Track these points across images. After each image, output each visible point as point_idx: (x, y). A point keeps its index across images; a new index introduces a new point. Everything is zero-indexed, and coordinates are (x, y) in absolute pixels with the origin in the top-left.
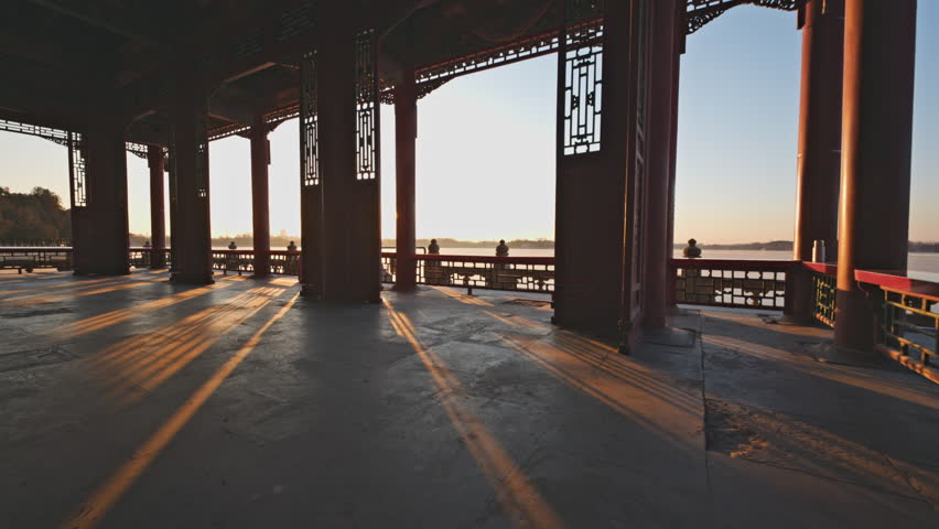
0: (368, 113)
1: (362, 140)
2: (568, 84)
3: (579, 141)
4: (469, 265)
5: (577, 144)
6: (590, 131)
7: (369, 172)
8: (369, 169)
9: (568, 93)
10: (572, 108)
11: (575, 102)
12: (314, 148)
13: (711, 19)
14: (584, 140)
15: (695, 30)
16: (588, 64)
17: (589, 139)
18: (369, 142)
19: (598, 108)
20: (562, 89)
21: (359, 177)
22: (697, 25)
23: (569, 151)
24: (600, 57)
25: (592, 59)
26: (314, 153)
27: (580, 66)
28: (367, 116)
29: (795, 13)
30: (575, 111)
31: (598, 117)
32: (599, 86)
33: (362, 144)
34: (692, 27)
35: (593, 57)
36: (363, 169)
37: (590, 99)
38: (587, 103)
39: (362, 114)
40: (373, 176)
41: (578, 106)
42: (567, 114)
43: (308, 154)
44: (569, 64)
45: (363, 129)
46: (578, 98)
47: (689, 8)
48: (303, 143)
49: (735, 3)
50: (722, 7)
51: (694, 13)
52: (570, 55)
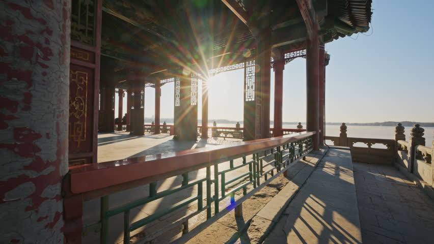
0: (195, 86)
1: (192, 94)
2: (247, 83)
4: (228, 130)
5: (249, 98)
6: (252, 95)
8: (195, 102)
9: (247, 85)
11: (248, 88)
12: (179, 95)
13: (291, 61)
17: (252, 97)
18: (195, 94)
19: (254, 89)
20: (245, 84)
21: (191, 104)
23: (247, 100)
24: (254, 77)
25: (252, 77)
26: (179, 97)
27: (249, 78)
30: (248, 90)
31: (254, 92)
32: (254, 84)
34: (286, 63)
36: (192, 102)
37: (252, 87)
39: (193, 86)
40: (195, 104)
42: (246, 91)
43: (176, 97)
45: (193, 90)
47: (285, 57)
48: (175, 93)
49: (297, 57)
50: (294, 58)
51: (287, 59)
52: (247, 75)
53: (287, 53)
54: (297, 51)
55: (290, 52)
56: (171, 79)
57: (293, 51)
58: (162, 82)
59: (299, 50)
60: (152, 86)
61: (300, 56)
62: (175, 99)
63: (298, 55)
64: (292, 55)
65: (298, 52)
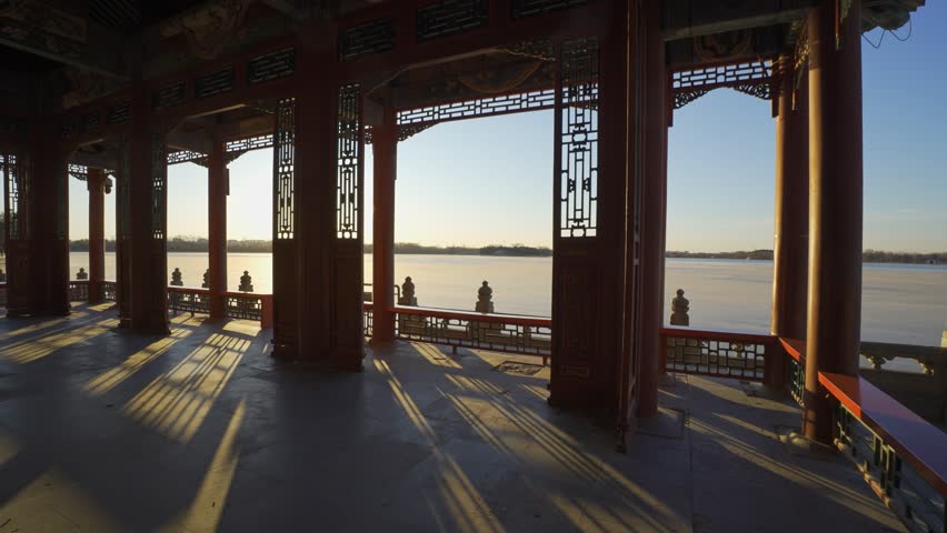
0: (351, 169)
1: (343, 197)
2: (564, 167)
3: (576, 224)
5: (573, 228)
6: (586, 216)
7: (350, 232)
8: (351, 227)
9: (564, 176)
10: (569, 191)
11: (572, 185)
12: (289, 200)
13: (696, 97)
14: (581, 224)
15: (681, 106)
16: (584, 150)
17: (586, 223)
18: (352, 199)
19: (594, 195)
20: (558, 170)
21: (340, 235)
22: (683, 101)
23: (565, 234)
24: (595, 145)
25: (587, 146)
26: (289, 204)
27: (575, 151)
28: (350, 172)
29: (770, 102)
30: (571, 195)
31: (594, 203)
32: (595, 173)
33: (343, 200)
34: (679, 103)
35: (588, 144)
36: (343, 227)
37: (587, 185)
38: (583, 188)
39: (343, 169)
40: (355, 236)
41: (574, 189)
42: (564, 196)
43: (282, 205)
44: (565, 147)
45: (344, 184)
46: (574, 182)
47: (676, 85)
48: (276, 192)
49: (717, 85)
50: (706, 88)
51: (680, 89)
52: (566, 139)
53: (681, 70)
54: (717, 65)
55: (692, 69)
56: (262, 140)
57: (704, 67)
58: (232, 146)
59: (725, 64)
60: (197, 161)
61: (726, 84)
62: (276, 213)
63: (721, 79)
64: (698, 77)
65: (721, 70)
